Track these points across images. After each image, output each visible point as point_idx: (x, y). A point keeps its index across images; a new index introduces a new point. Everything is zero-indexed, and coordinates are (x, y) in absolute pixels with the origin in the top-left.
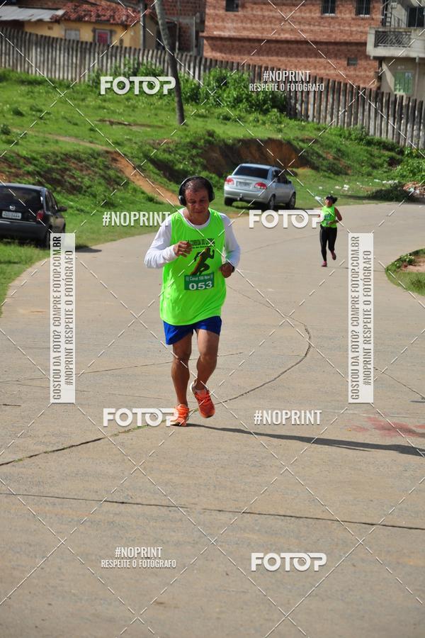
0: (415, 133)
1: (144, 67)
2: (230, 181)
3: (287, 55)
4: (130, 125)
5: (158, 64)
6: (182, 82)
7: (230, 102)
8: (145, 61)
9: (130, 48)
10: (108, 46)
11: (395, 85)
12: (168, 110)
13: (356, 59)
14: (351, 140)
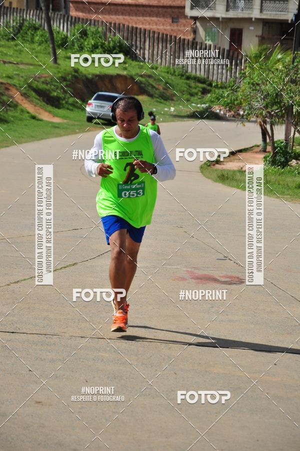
0: (220, 71)
1: (28, 22)
2: (90, 104)
3: (129, 15)
4: (17, 64)
5: (37, 20)
6: (55, 34)
7: (89, 48)
8: (28, 18)
9: (17, 8)
10: (1, 7)
11: (206, 37)
12: (45, 53)
13: (178, 18)
14: (175, 75)
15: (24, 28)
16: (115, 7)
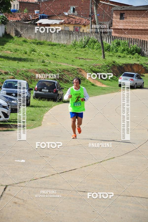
1: (91, 39)
2: (121, 78)
3: (141, 34)
4: (86, 59)
5: (96, 38)
6: (104, 44)
7: (121, 51)
8: (91, 37)
9: (86, 33)
10: (79, 32)
12: (99, 54)
15: (89, 42)
16: (134, 31)
